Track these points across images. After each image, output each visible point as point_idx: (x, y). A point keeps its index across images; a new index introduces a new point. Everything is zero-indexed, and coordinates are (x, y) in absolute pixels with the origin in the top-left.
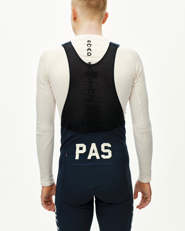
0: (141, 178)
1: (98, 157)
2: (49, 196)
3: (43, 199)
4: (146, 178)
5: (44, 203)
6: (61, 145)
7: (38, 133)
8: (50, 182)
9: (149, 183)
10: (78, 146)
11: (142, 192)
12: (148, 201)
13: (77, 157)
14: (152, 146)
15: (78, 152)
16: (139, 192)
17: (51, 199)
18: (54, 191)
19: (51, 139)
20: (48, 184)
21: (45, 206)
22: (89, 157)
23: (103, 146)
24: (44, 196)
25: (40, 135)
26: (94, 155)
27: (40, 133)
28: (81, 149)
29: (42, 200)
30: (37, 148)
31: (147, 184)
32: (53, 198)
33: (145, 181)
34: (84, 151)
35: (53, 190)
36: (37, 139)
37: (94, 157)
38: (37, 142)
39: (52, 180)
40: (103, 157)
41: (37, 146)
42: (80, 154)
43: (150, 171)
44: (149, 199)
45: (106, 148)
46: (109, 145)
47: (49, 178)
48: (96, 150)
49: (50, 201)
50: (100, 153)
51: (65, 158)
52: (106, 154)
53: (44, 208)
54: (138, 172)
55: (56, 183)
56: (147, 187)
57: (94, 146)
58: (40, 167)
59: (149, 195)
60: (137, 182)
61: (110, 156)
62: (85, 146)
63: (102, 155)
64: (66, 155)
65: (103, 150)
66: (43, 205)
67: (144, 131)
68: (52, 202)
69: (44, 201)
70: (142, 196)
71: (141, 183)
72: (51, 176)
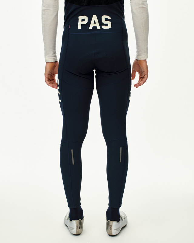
0: (138, 55)
1: (99, 28)
2: (52, 74)
3: (47, 76)
4: (143, 55)
5: (47, 79)
6: (64, 21)
7: (44, 8)
8: (53, 58)
9: (146, 60)
10: (80, 18)
11: (139, 72)
12: (145, 78)
13: (79, 28)
14: (149, 21)
15: (80, 23)
16: (136, 72)
17: (54, 78)
18: (57, 69)
19: (55, 14)
20: (51, 60)
21: (48, 82)
22: (91, 28)
23: (103, 18)
24: (48, 73)
25: (45, 9)
26: (95, 25)
27: (45, 8)
28: (83, 20)
29: (45, 77)
30: (42, 29)
31: (144, 61)
32: (55, 78)
33: (142, 58)
34: (86, 22)
35: (56, 67)
36: (42, 14)
37: (95, 28)
38: (42, 18)
39: (55, 57)
40: (104, 27)
41: (42, 22)
42: (82, 25)
43: (147, 49)
44: (146, 76)
45: (106, 20)
46: (109, 18)
47: (53, 54)
48: (97, 21)
49: (53, 80)
50: (101, 24)
51: (68, 30)
52: (107, 25)
53: (47, 84)
54: (136, 50)
55: (58, 61)
56: (144, 63)
57: (95, 18)
58: (45, 43)
59: (146, 72)
60: (134, 61)
61: (110, 26)
62: (87, 17)
63: (102, 26)
64: (69, 27)
65: (103, 21)
66: (47, 82)
67: (141, 6)
68: (55, 81)
69: (48, 78)
70: (139, 77)
71: (138, 61)
72: (55, 53)
